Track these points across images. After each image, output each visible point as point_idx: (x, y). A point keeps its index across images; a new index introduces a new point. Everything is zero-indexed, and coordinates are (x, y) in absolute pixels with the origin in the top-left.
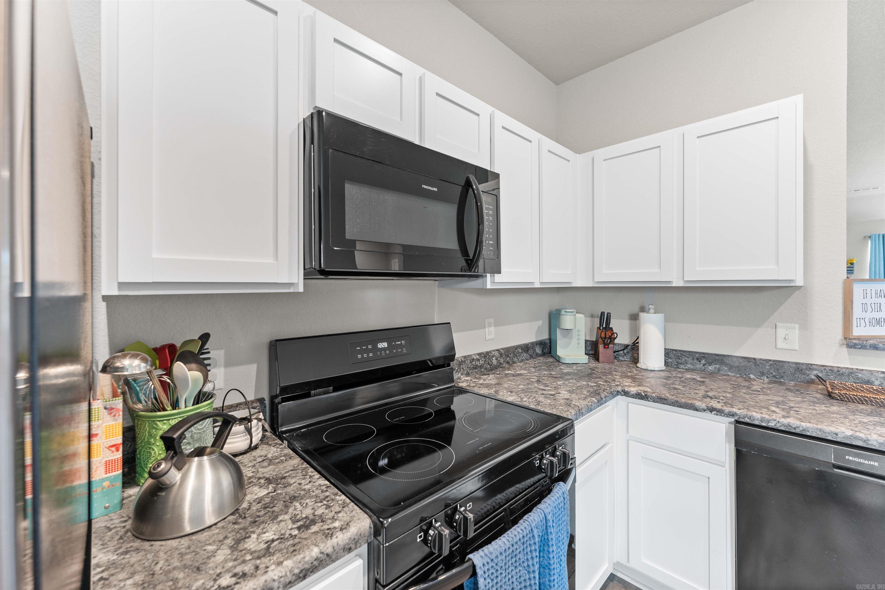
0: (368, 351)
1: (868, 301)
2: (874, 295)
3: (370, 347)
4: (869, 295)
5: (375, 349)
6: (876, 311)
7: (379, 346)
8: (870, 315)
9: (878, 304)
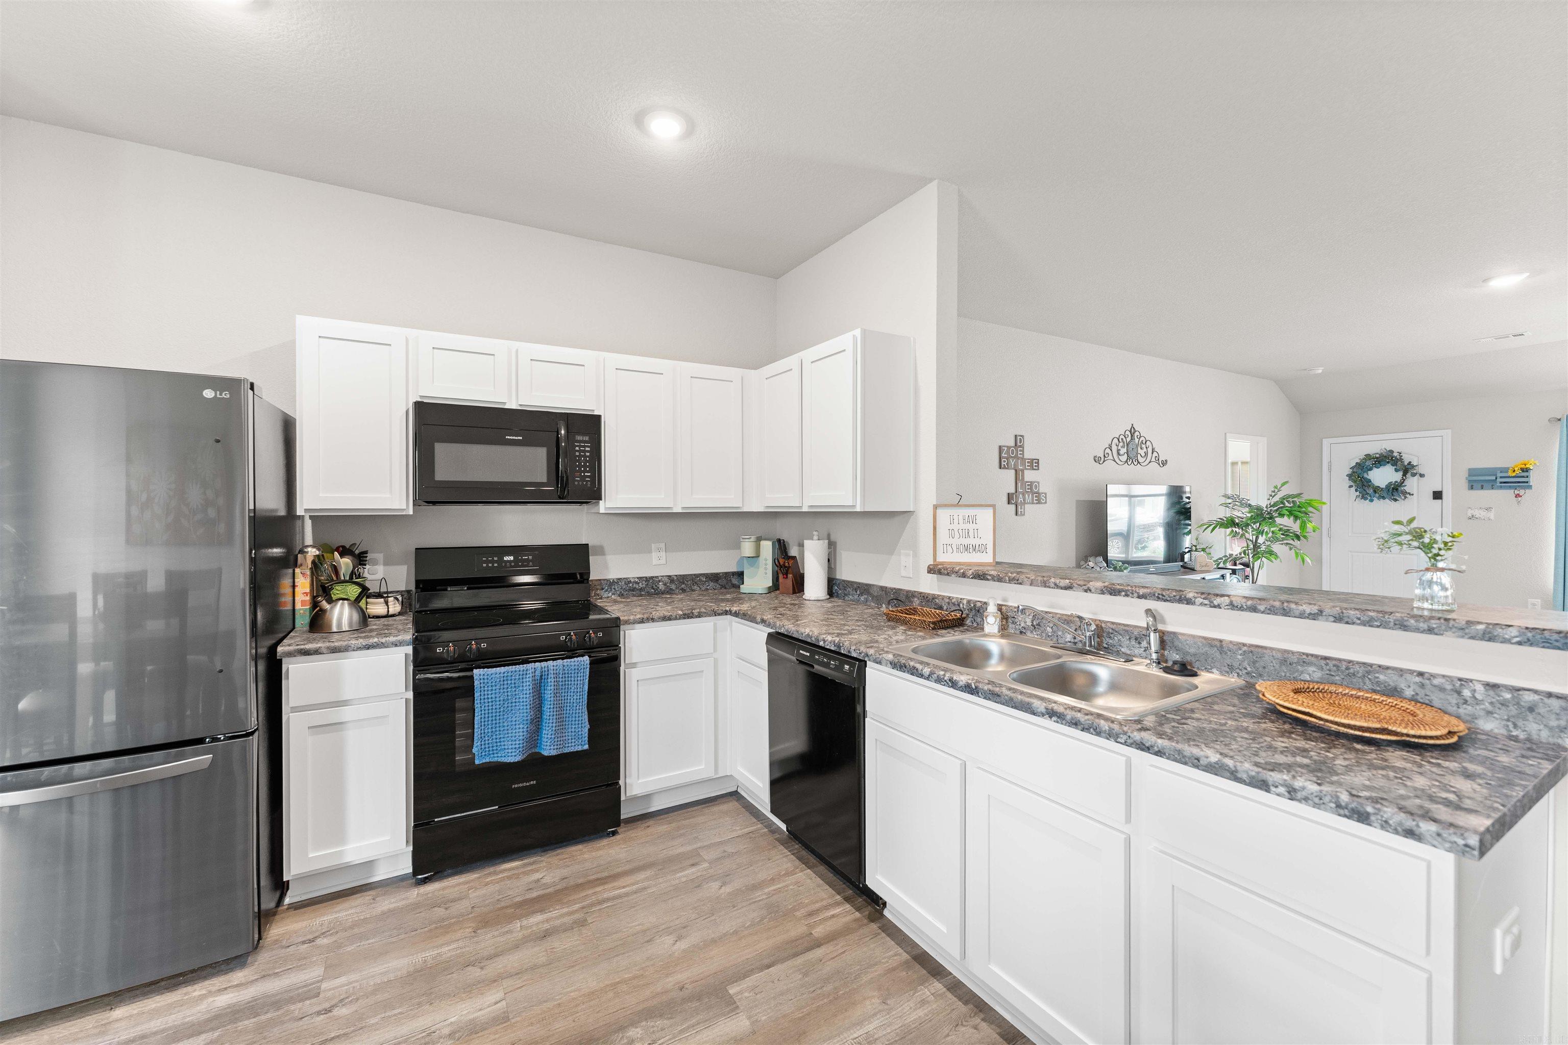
0: (493, 562)
1: (955, 526)
2: (961, 521)
3: (496, 559)
4: (956, 521)
5: (501, 560)
6: (964, 537)
7: (505, 559)
8: (956, 541)
9: (966, 531)
